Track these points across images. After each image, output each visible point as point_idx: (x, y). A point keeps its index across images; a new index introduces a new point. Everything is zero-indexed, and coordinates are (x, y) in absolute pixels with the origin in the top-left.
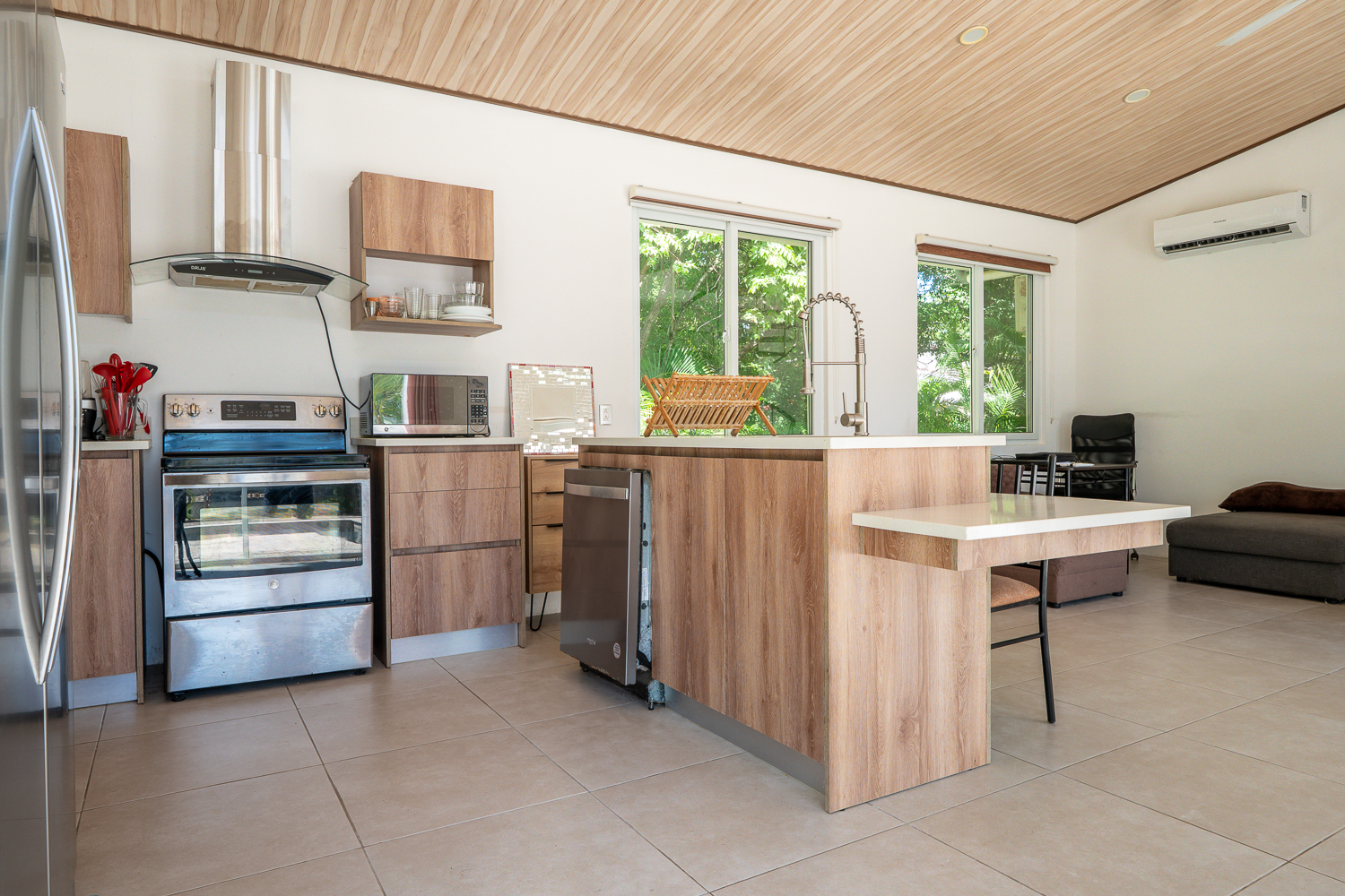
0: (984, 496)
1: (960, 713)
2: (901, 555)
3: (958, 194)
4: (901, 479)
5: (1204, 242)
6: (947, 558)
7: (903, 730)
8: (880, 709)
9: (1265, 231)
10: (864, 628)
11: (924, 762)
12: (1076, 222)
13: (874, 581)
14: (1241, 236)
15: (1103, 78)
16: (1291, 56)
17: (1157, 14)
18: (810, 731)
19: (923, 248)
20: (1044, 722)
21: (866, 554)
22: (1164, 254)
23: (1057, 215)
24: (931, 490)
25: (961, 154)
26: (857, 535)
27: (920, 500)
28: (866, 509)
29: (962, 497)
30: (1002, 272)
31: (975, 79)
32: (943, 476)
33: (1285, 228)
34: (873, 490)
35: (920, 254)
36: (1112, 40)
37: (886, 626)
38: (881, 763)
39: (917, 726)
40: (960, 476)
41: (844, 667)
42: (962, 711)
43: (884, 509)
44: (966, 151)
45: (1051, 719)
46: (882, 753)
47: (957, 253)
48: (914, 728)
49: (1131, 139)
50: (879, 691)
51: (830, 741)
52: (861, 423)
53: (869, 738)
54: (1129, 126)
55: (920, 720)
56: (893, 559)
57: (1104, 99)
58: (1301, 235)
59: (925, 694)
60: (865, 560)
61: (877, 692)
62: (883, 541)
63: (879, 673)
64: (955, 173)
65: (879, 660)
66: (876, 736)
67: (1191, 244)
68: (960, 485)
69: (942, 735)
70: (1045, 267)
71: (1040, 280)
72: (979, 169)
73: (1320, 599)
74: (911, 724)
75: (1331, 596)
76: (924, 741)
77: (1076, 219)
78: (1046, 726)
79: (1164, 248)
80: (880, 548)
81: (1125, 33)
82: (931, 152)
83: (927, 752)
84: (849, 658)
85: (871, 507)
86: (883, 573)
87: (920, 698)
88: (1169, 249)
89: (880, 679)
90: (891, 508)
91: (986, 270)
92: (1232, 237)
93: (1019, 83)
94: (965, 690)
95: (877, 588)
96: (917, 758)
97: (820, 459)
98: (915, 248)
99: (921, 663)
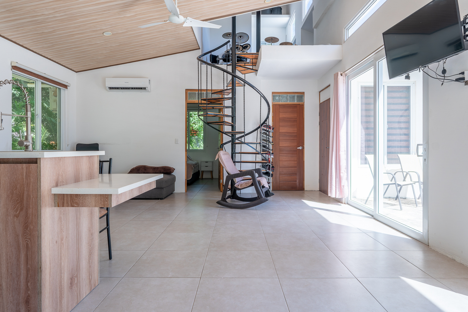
0: (97, 175)
1: (90, 267)
2: (81, 204)
3: (31, 48)
4: (70, 170)
5: (122, 88)
6: (106, 203)
7: (71, 284)
8: (62, 278)
9: (139, 88)
10: (56, 242)
11: (78, 294)
12: (76, 72)
13: (60, 218)
14: (132, 88)
15: (98, 23)
16: (151, 38)
17: (120, 9)
18: (27, 301)
19: (14, 68)
20: (108, 260)
21: (58, 206)
22: (108, 89)
23: (70, 68)
24: (80, 175)
25: (36, 32)
26: (53, 199)
27: (77, 180)
28: (57, 185)
29: (91, 177)
30: (48, 85)
31: (51, 4)
32: (84, 168)
33: (145, 88)
34: (60, 176)
35: (13, 70)
36: (104, 11)
37: (65, 238)
38: (63, 302)
39: (76, 279)
40: (90, 168)
41: (48, 263)
42: (91, 266)
43: (64, 185)
44: (39, 32)
45: (110, 258)
46: (63, 297)
47: (31, 73)
48: (75, 280)
49: (102, 48)
50: (62, 269)
51: (42, 303)
52: (29, 145)
53: (58, 293)
54: (103, 43)
55: (77, 276)
56: (76, 207)
57: (97, 31)
58: (148, 91)
59: (78, 264)
60: (56, 209)
61: (61, 270)
62: (69, 199)
63: (62, 261)
64: (32, 39)
65: (62, 255)
66: (61, 291)
67: (118, 88)
68: (90, 171)
69: (85, 279)
70: (66, 87)
71: (63, 91)
72: (43, 41)
73: (158, 199)
74: (73, 280)
75: (161, 198)
76: (78, 284)
77: (76, 71)
78: (108, 262)
79: (109, 88)
80: (67, 203)
81: (109, 11)
82: (23, 27)
83: (79, 289)
84: (50, 258)
85: (59, 185)
86: (64, 214)
87: (77, 267)
88: (110, 88)
89: (63, 264)
90: (67, 184)
91: (42, 83)
92: (130, 88)
93: (68, 13)
94: (92, 256)
95: (61, 222)
96: (76, 293)
97: (36, 163)
98: (11, 67)
99: (77, 251)
